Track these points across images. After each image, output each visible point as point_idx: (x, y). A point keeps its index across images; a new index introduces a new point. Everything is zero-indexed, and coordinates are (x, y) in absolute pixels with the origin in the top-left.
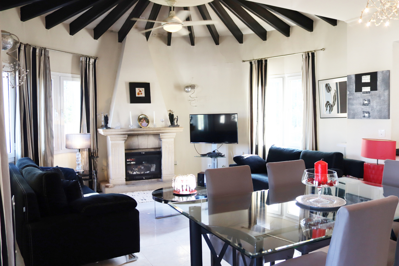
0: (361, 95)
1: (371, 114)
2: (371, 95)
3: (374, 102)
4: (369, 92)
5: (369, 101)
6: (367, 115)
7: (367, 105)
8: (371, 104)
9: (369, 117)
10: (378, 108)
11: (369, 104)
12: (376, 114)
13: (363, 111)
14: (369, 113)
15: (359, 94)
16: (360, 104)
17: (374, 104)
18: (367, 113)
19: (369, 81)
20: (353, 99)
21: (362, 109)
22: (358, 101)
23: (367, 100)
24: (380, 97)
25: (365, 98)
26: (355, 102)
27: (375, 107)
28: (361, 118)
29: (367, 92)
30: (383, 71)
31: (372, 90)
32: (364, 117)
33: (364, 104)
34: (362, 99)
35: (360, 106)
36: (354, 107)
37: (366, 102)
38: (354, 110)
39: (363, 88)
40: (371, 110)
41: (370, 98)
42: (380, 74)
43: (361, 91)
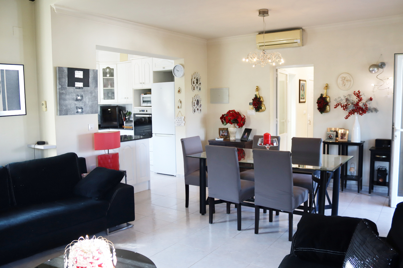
0: (74, 90)
1: (84, 109)
2: (84, 91)
3: (87, 98)
4: (82, 88)
5: (82, 96)
6: (80, 110)
7: (80, 100)
8: (84, 100)
9: (82, 112)
10: (90, 103)
11: (82, 99)
12: (88, 109)
13: (76, 107)
14: (82, 109)
15: (71, 89)
16: (73, 99)
17: (87, 99)
18: (80, 109)
19: (82, 77)
20: (66, 94)
21: (75, 104)
22: (70, 96)
23: (80, 95)
24: (91, 93)
25: (78, 94)
26: (67, 97)
27: (87, 102)
28: (74, 114)
29: (79, 88)
30: (94, 70)
31: (84, 86)
32: (78, 112)
33: (77, 100)
34: (75, 94)
35: (73, 101)
36: (67, 102)
37: (79, 98)
38: (66, 106)
39: (76, 83)
40: (84, 106)
41: (82, 93)
42: (92, 72)
43: (74, 86)
